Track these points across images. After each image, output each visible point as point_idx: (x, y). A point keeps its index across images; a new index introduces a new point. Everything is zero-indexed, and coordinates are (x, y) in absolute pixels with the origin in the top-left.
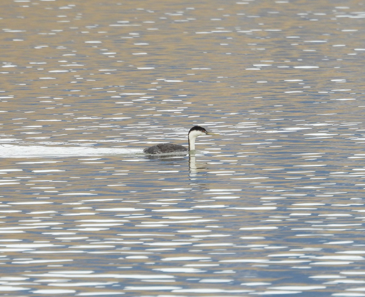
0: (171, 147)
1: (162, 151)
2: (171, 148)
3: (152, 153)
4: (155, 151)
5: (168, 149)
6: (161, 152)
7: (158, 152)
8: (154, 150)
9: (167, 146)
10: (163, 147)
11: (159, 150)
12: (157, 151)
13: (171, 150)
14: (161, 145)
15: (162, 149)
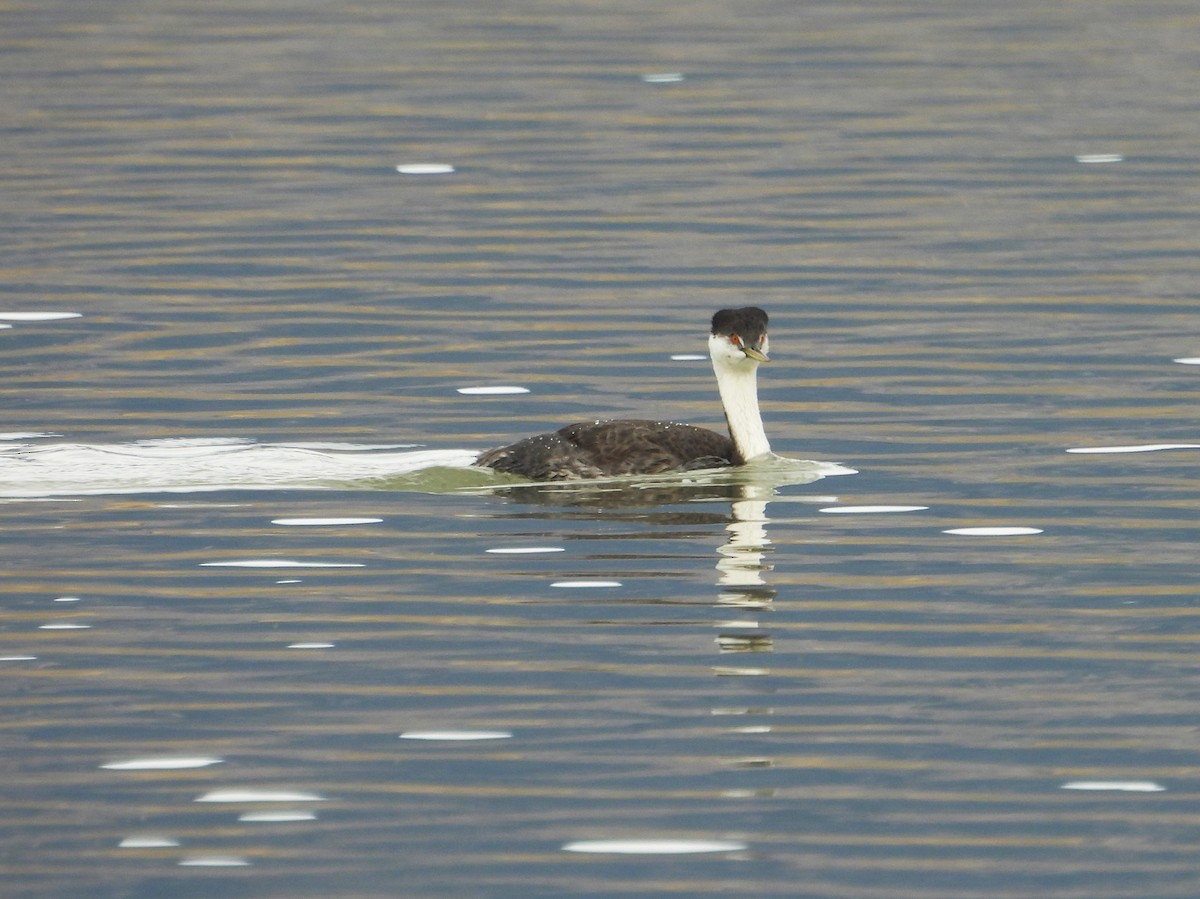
0: (652, 440)
1: (599, 462)
2: (652, 446)
4: (558, 467)
5: (635, 449)
6: (595, 470)
7: (576, 471)
8: (549, 457)
9: (624, 434)
11: (584, 455)
12: (567, 464)
13: (654, 455)
14: (587, 429)
15: (602, 448)
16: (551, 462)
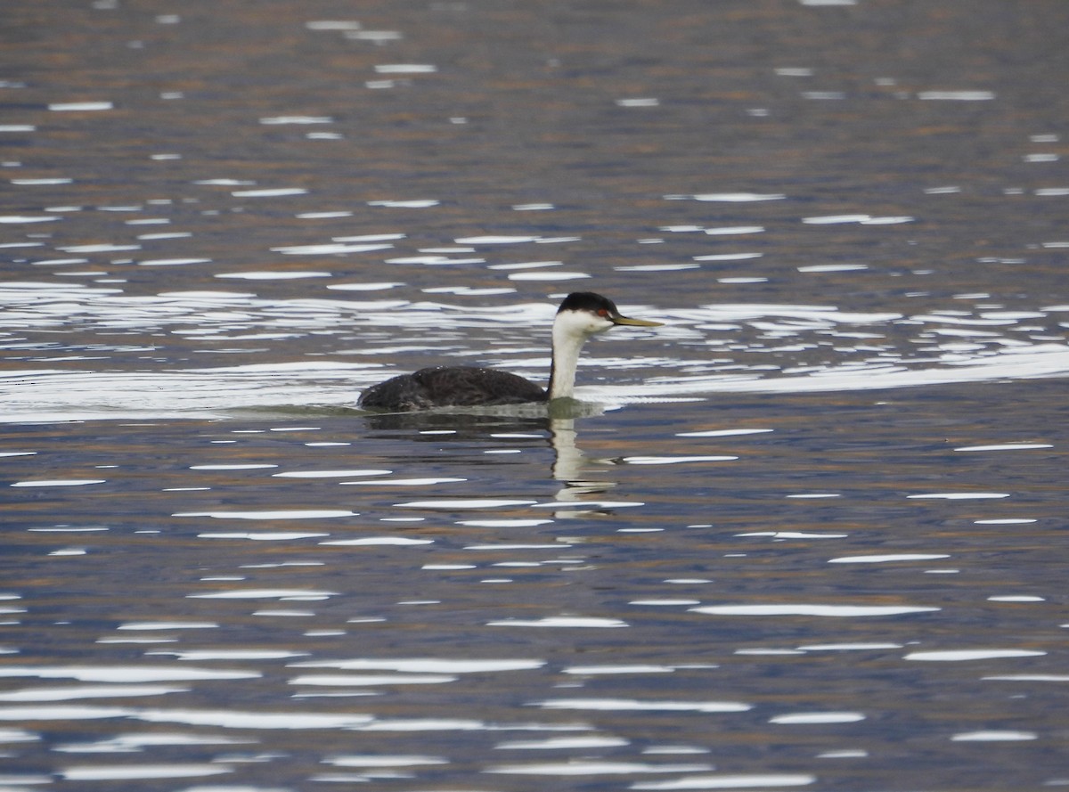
0: (470, 381)
1: (432, 397)
2: (469, 385)
3: (395, 408)
5: (457, 387)
6: (430, 403)
7: (417, 403)
8: (401, 392)
10: (438, 379)
11: (423, 391)
12: (413, 397)
13: (470, 392)
14: (429, 372)
15: (435, 387)
16: (402, 396)
